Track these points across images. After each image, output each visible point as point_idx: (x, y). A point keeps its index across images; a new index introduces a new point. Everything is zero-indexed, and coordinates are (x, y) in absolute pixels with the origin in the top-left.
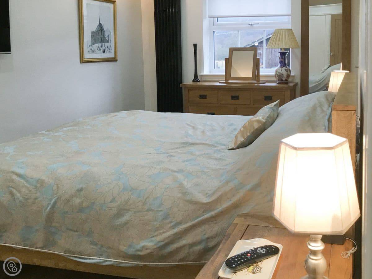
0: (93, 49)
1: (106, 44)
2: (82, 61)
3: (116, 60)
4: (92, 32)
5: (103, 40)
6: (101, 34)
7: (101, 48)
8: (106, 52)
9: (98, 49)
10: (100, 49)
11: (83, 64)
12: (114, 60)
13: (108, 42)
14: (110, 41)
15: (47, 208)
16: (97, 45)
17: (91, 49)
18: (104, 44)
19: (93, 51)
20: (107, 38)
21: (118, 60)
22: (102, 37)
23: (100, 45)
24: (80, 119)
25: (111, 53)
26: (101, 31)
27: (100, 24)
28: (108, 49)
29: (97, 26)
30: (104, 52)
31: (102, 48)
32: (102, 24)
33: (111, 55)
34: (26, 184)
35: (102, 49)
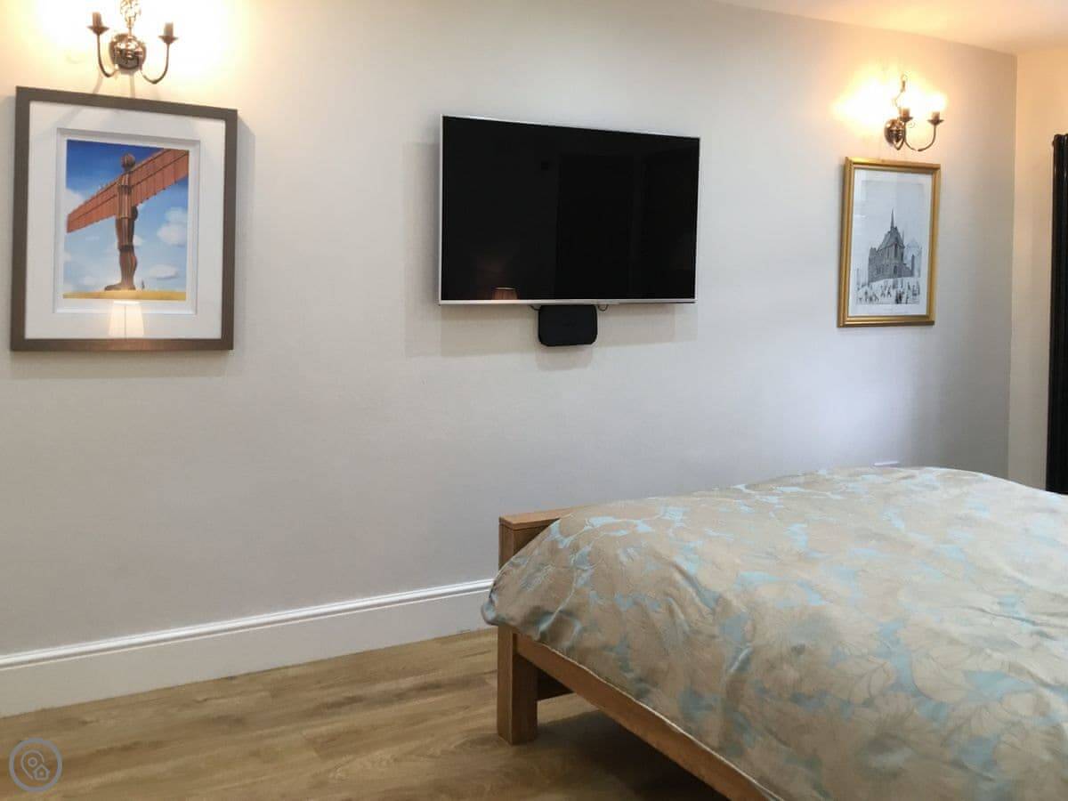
0: (870, 294)
1: (907, 280)
2: (843, 323)
3: (931, 323)
4: (873, 251)
5: (900, 271)
6: (896, 255)
7: (891, 291)
8: (904, 300)
9: (883, 294)
10: (889, 293)
11: (845, 329)
12: (924, 321)
13: (912, 274)
14: (916, 273)
15: (731, 666)
16: (881, 282)
17: (866, 293)
18: (899, 279)
19: (871, 299)
20: (909, 266)
21: (936, 323)
22: (897, 262)
23: (891, 281)
24: (822, 472)
25: (918, 302)
26: (894, 247)
27: (894, 230)
28: (911, 294)
29: (886, 236)
30: (899, 300)
31: (895, 290)
32: (900, 230)
33: (918, 309)
34: (697, 600)
35: (893, 293)
